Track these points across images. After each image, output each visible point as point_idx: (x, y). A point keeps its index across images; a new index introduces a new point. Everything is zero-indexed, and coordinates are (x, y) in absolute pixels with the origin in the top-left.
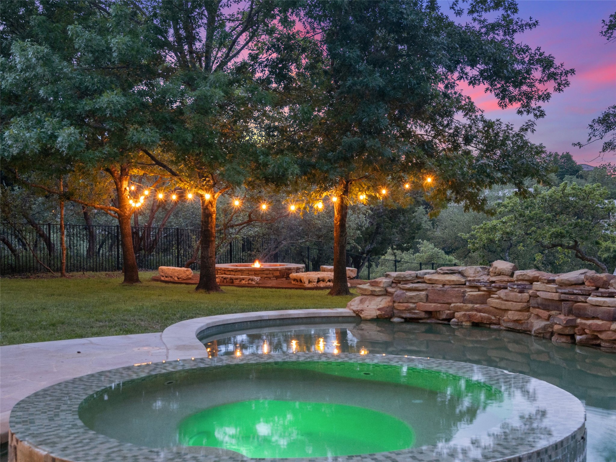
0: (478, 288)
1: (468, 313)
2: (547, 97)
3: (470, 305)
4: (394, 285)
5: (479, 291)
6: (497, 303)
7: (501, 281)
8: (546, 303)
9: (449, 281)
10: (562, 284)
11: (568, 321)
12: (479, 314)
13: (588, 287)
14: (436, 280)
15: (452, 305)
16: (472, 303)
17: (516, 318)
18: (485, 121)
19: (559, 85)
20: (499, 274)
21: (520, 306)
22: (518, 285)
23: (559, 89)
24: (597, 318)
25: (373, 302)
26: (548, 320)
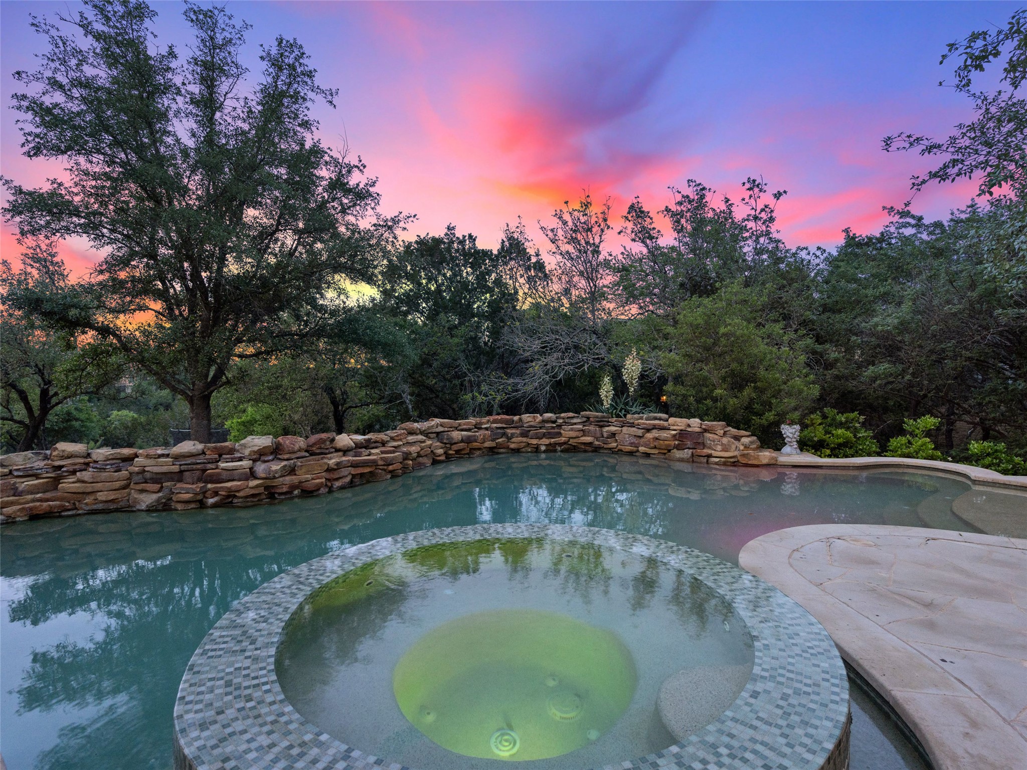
0: (37, 476)
1: (27, 506)
3: (30, 497)
5: (38, 478)
6: (79, 487)
7: (74, 465)
8: (159, 476)
10: (177, 457)
11: (201, 488)
12: (45, 504)
13: (210, 455)
16: (32, 493)
20: (68, 457)
21: (115, 485)
22: (112, 465)
24: (233, 480)
26: (159, 491)
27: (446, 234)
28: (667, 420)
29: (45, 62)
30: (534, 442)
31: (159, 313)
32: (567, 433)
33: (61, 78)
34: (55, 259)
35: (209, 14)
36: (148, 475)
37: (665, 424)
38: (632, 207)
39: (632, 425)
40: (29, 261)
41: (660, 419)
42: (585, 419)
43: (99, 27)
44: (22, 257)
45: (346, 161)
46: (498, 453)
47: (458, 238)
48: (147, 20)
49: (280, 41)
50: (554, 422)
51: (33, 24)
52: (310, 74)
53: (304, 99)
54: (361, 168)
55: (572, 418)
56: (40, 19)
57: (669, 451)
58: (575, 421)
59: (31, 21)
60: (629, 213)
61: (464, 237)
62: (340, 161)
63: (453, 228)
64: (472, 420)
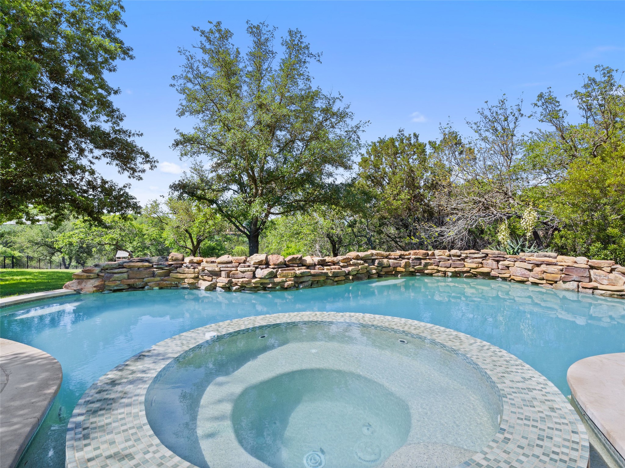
1: (157, 282)
2: (144, 171)
4: (103, 271)
5: (163, 269)
6: (177, 275)
7: (177, 264)
8: (211, 273)
9: (143, 266)
10: (220, 263)
11: (229, 281)
12: (165, 283)
13: (235, 263)
14: (133, 266)
15: (145, 279)
16: (160, 277)
17: (190, 282)
18: (103, 180)
19: (152, 166)
20: (175, 260)
21: (193, 276)
22: (192, 265)
23: (152, 168)
24: (245, 278)
25: (89, 283)
26: (212, 281)
27: (398, 135)
28: (556, 258)
29: (184, 69)
30: (443, 269)
31: (236, 191)
32: (469, 264)
33: (190, 75)
34: (203, 169)
35: (258, 27)
36: (206, 272)
37: (554, 260)
38: (541, 96)
39: (524, 261)
40: (193, 171)
41: (549, 257)
42: (484, 255)
43: (208, 46)
44: (190, 169)
45: (332, 96)
46: (416, 276)
47: (406, 137)
48: (230, 39)
49: (290, 32)
50: (459, 256)
51: (179, 51)
52: (307, 47)
53: (304, 62)
54: (341, 98)
55: (475, 253)
56: (182, 49)
57: (556, 282)
58: (476, 256)
59: (178, 50)
60: (538, 100)
61: (410, 135)
62: (329, 97)
63: (403, 130)
64: (399, 253)
